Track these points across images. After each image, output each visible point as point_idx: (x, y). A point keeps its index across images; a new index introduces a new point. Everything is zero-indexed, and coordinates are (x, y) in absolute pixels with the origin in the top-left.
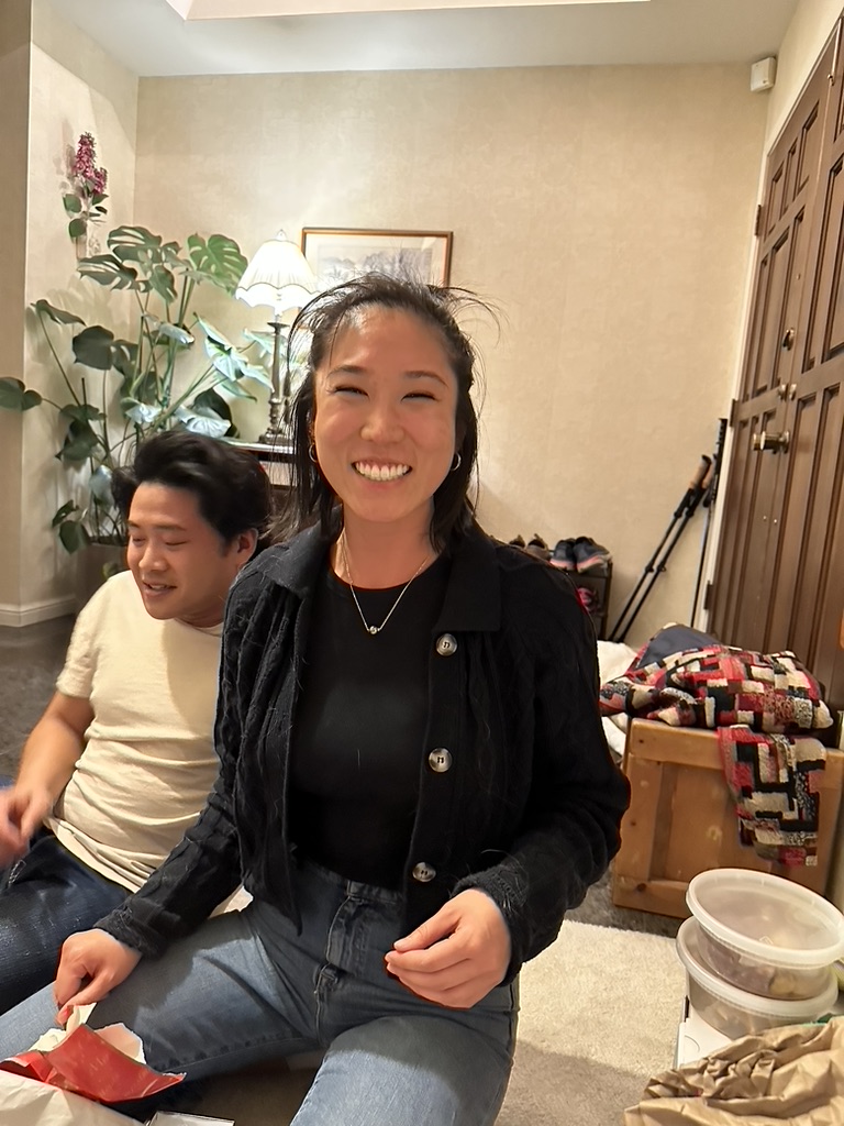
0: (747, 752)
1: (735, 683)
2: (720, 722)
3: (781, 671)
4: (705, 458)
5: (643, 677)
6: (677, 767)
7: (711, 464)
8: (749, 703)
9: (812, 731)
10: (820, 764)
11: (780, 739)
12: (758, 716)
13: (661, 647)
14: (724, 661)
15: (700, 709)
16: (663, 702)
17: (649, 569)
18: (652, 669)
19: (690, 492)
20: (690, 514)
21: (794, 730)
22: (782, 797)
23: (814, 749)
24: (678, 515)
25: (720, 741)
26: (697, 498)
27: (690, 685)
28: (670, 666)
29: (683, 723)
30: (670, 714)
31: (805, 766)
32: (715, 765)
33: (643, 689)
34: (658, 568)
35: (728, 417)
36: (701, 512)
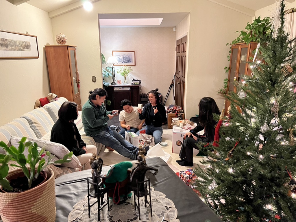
0: (177, 114)
1: (176, 109)
2: (175, 112)
3: (179, 108)
4: (172, 80)
5: (169, 110)
6: (172, 116)
7: (173, 81)
8: (177, 111)
9: (182, 112)
10: (182, 114)
11: (179, 113)
12: (178, 112)
13: (170, 107)
14: (175, 108)
15: (173, 112)
16: (170, 112)
17: (167, 95)
18: (169, 109)
19: (171, 85)
20: (171, 87)
21: (180, 112)
22: (180, 117)
23: (182, 113)
24: (170, 88)
25: (175, 114)
26: (172, 85)
27: (172, 110)
28: (171, 108)
29: (172, 113)
30: (171, 112)
31: (181, 115)
32: (175, 116)
33: (169, 111)
34: (168, 95)
35: (175, 74)
36: (173, 87)
